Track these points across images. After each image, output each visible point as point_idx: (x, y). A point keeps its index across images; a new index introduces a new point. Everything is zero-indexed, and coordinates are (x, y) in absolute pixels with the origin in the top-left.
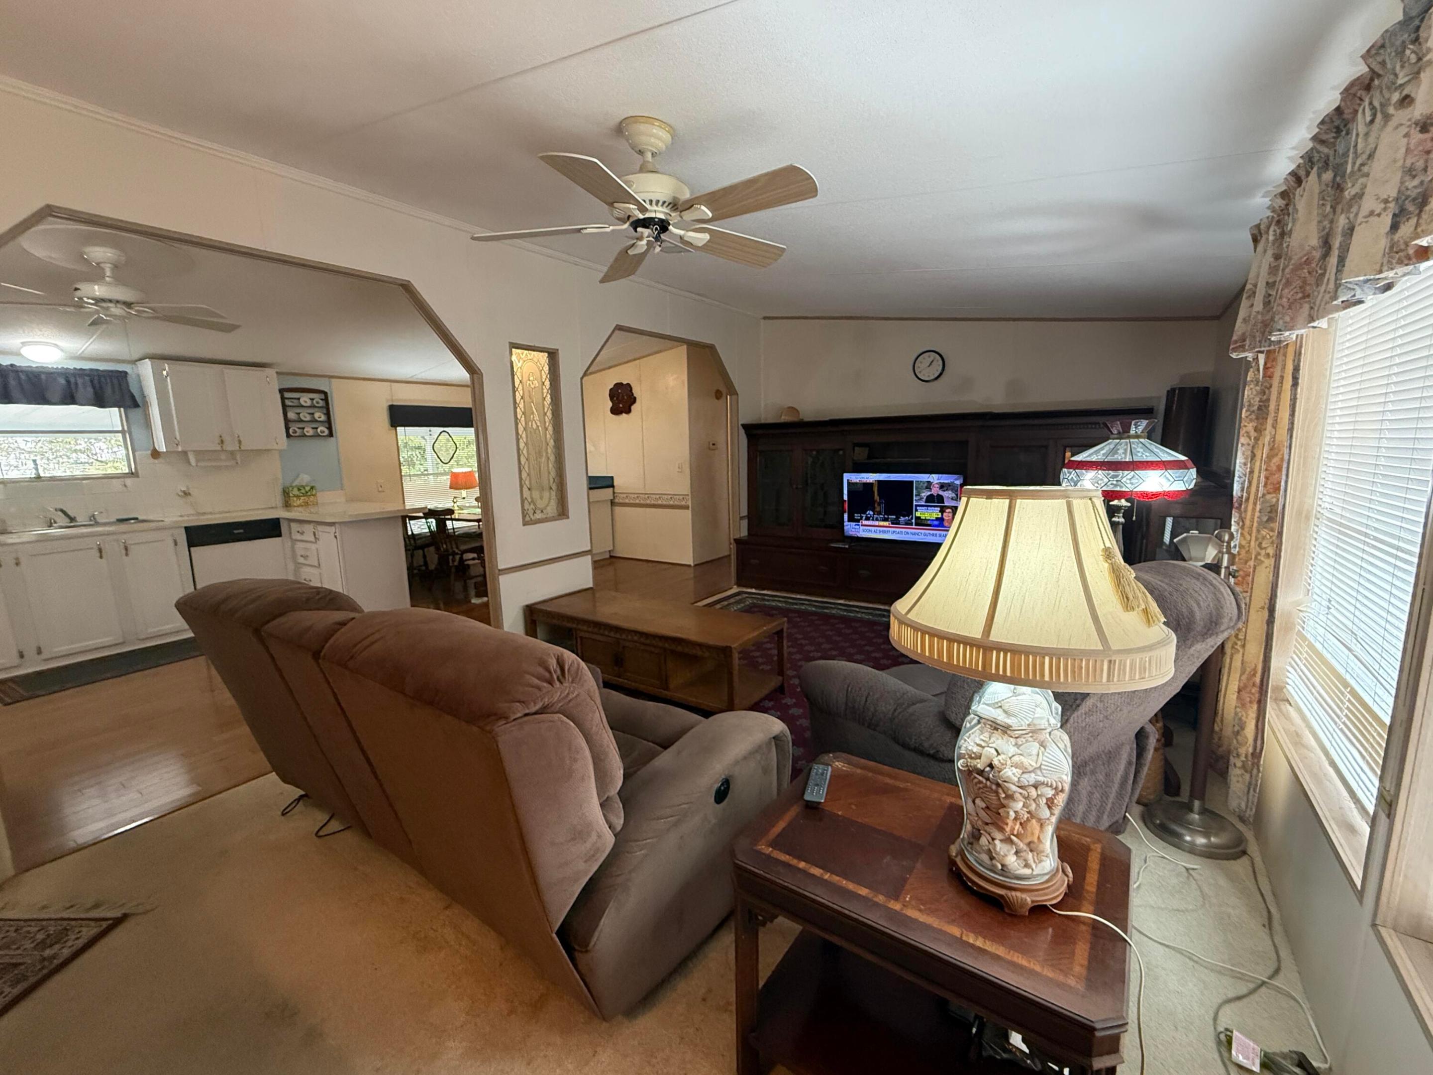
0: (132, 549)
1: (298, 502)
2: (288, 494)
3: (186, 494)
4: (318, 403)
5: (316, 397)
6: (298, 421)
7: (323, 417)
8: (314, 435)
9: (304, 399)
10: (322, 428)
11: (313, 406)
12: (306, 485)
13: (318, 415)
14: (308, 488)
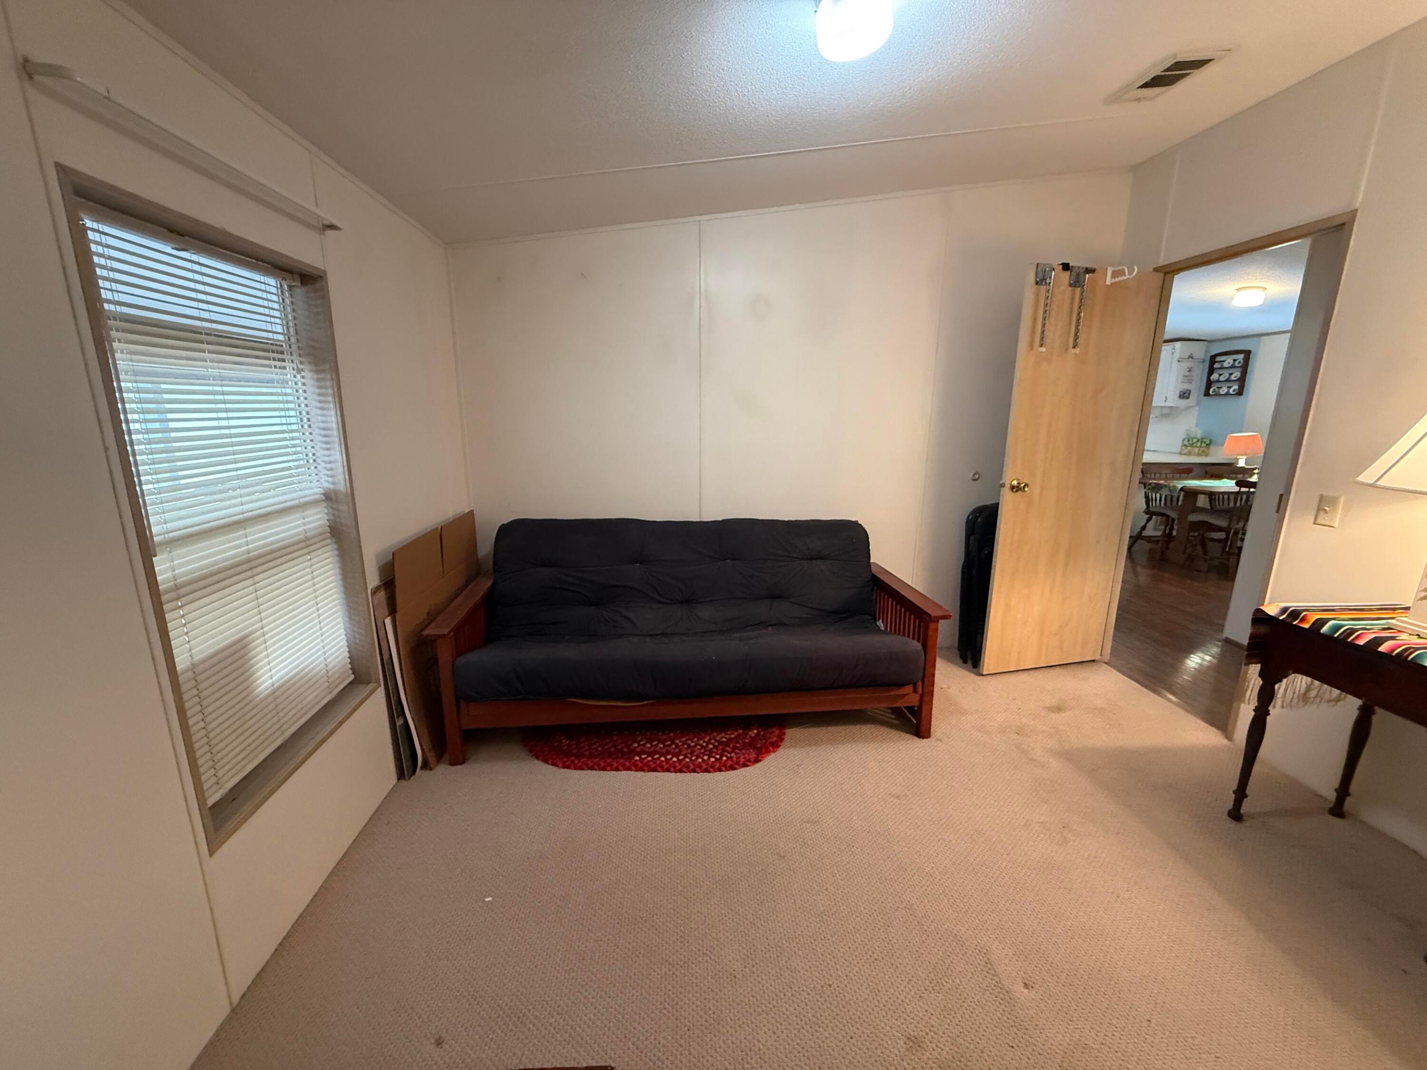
2: (1182, 444)
4: (1239, 363)
5: (1241, 357)
6: (1218, 381)
7: (1239, 376)
8: (1227, 394)
9: (1228, 361)
10: (1236, 387)
11: (1233, 367)
12: (1195, 438)
13: (1237, 374)
14: (1195, 440)
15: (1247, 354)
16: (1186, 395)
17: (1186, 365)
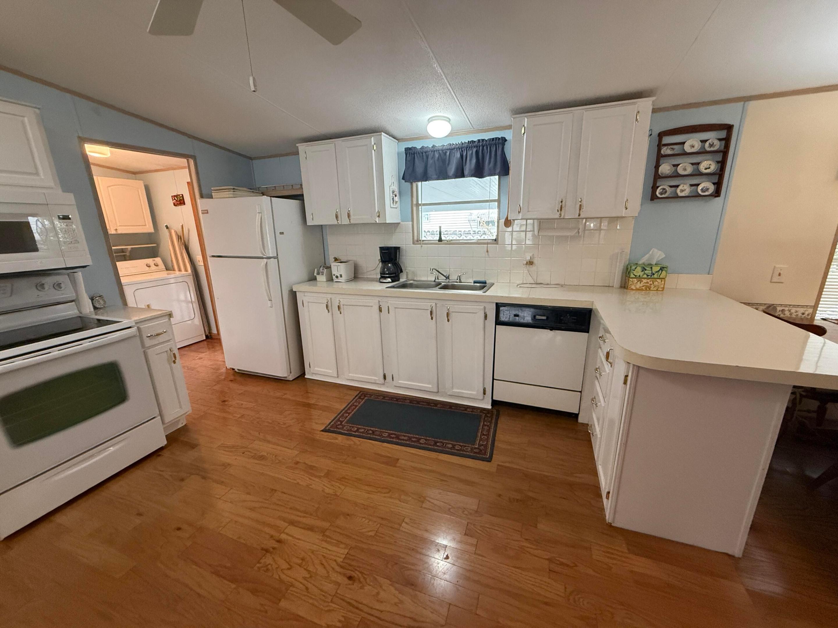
0: (453, 316)
1: (639, 285)
2: (629, 273)
3: (530, 263)
4: (712, 145)
6: (673, 175)
7: (711, 167)
8: (692, 196)
9: (691, 143)
10: (707, 185)
11: (698, 152)
12: (652, 264)
13: (707, 164)
14: (656, 269)
15: (727, 130)
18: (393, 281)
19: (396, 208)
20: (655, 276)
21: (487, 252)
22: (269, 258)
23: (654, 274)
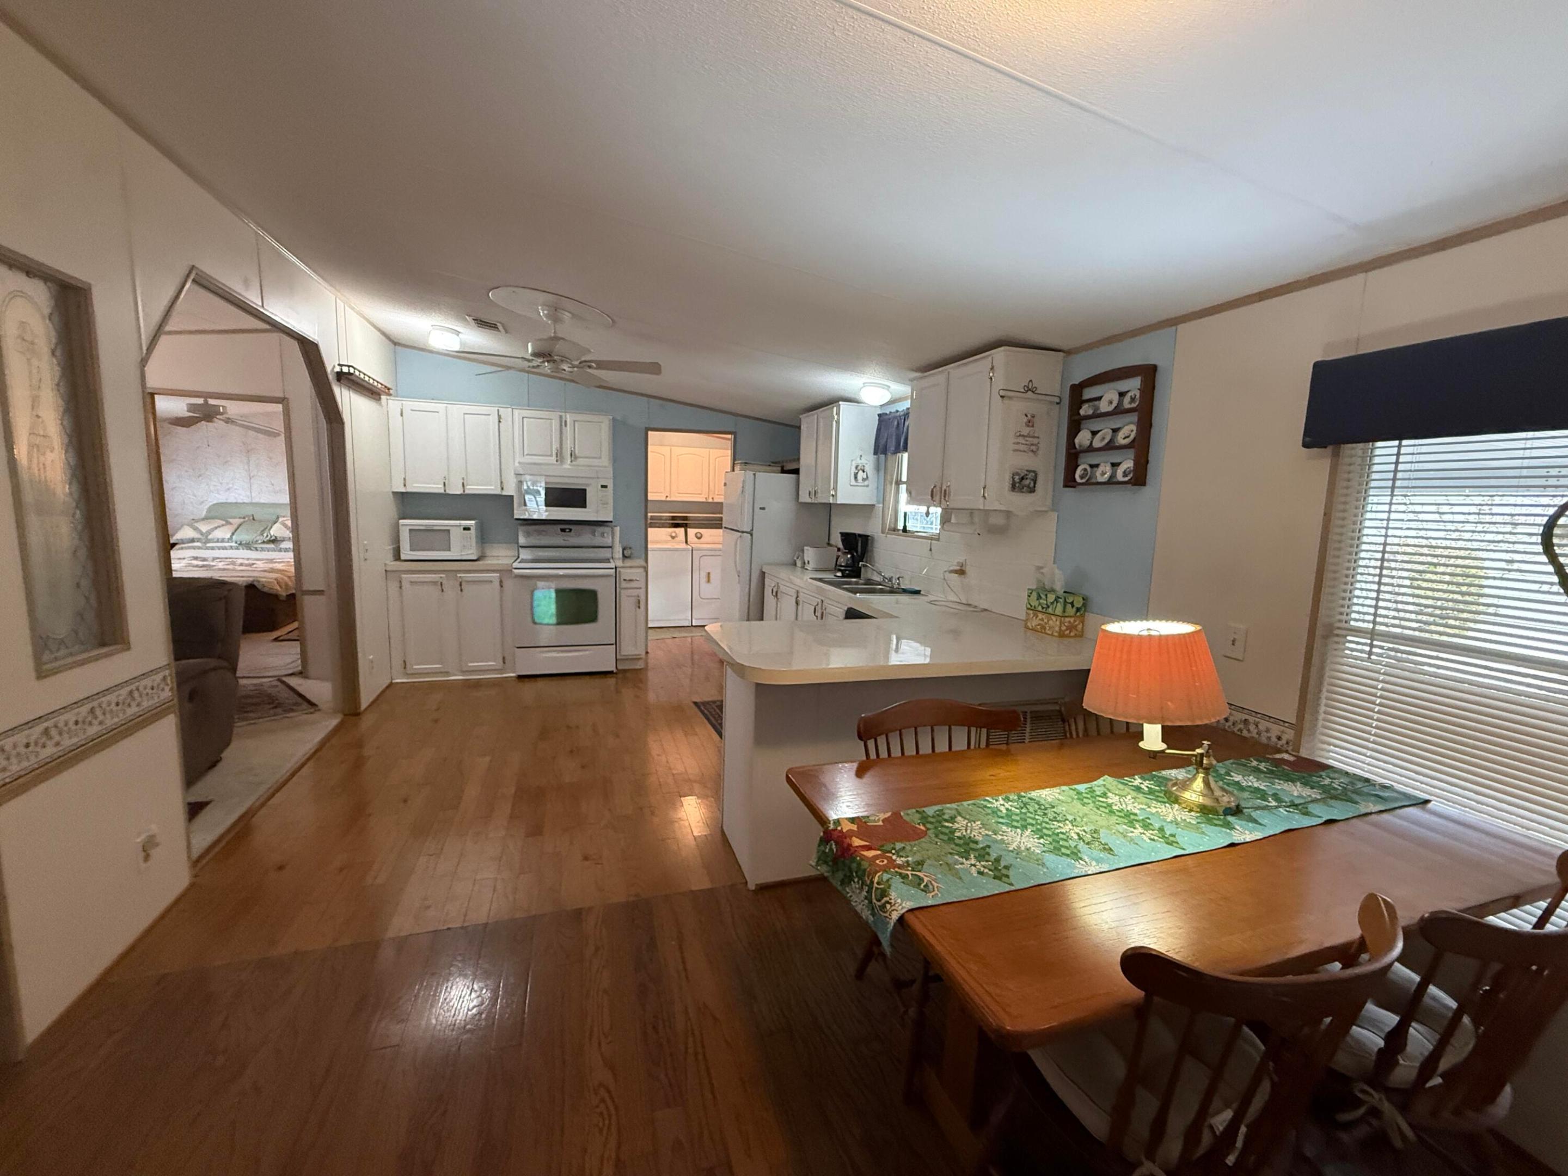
2: (1028, 601)
3: (959, 571)
4: (1133, 400)
5: (1133, 385)
6: (1090, 449)
7: (1133, 436)
8: (1111, 482)
9: (1108, 396)
10: (1128, 464)
11: (1119, 411)
12: (1053, 591)
13: (1128, 431)
14: (1051, 598)
15: (1149, 373)
16: (1026, 482)
17: (1019, 407)
18: (843, 576)
19: (867, 486)
20: (1050, 610)
21: (931, 550)
22: (743, 532)
23: (1048, 607)
